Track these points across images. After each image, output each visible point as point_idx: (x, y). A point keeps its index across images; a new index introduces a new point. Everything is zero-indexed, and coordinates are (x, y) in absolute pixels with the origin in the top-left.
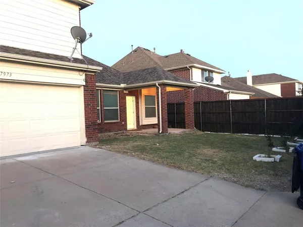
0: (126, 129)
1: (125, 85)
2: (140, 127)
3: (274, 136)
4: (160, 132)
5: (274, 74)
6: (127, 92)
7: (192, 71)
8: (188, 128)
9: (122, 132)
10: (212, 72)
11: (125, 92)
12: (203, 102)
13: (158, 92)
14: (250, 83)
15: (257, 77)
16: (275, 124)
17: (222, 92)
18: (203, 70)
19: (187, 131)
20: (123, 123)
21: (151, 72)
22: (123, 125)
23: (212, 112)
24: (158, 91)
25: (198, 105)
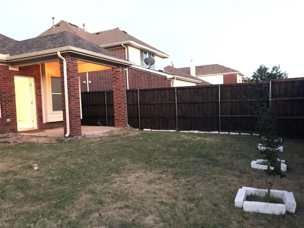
0: (14, 130)
1: (8, 55)
2: (43, 126)
3: (230, 133)
4: (67, 135)
5: (217, 65)
6: (17, 69)
7: (128, 50)
8: (119, 126)
9: (5, 135)
10: (153, 54)
11: (11, 68)
12: (141, 91)
13: (62, 68)
14: (193, 73)
15: (200, 67)
16: (231, 117)
17: (165, 78)
18: (143, 51)
19: (115, 130)
20: (8, 120)
21: (56, 38)
22: (9, 124)
23: (153, 103)
24: (63, 66)
25: (135, 94)
